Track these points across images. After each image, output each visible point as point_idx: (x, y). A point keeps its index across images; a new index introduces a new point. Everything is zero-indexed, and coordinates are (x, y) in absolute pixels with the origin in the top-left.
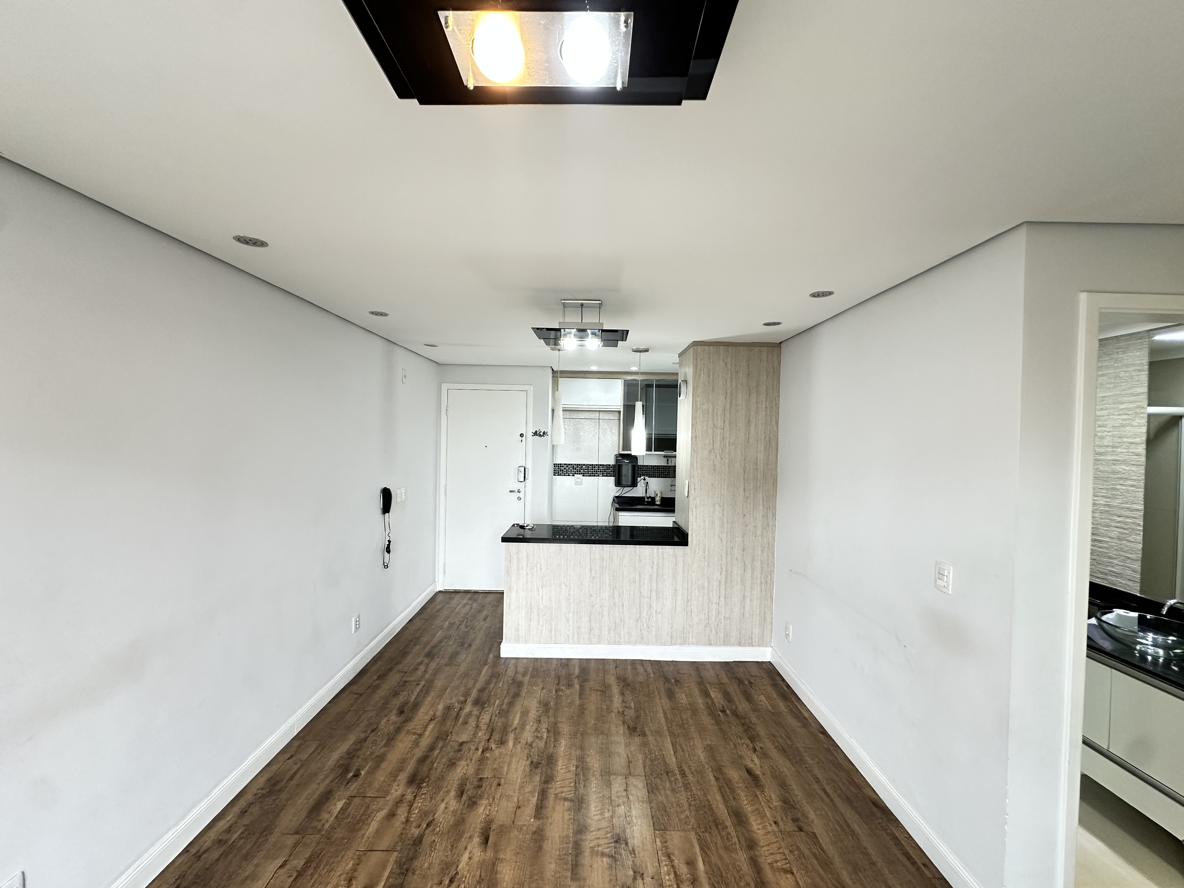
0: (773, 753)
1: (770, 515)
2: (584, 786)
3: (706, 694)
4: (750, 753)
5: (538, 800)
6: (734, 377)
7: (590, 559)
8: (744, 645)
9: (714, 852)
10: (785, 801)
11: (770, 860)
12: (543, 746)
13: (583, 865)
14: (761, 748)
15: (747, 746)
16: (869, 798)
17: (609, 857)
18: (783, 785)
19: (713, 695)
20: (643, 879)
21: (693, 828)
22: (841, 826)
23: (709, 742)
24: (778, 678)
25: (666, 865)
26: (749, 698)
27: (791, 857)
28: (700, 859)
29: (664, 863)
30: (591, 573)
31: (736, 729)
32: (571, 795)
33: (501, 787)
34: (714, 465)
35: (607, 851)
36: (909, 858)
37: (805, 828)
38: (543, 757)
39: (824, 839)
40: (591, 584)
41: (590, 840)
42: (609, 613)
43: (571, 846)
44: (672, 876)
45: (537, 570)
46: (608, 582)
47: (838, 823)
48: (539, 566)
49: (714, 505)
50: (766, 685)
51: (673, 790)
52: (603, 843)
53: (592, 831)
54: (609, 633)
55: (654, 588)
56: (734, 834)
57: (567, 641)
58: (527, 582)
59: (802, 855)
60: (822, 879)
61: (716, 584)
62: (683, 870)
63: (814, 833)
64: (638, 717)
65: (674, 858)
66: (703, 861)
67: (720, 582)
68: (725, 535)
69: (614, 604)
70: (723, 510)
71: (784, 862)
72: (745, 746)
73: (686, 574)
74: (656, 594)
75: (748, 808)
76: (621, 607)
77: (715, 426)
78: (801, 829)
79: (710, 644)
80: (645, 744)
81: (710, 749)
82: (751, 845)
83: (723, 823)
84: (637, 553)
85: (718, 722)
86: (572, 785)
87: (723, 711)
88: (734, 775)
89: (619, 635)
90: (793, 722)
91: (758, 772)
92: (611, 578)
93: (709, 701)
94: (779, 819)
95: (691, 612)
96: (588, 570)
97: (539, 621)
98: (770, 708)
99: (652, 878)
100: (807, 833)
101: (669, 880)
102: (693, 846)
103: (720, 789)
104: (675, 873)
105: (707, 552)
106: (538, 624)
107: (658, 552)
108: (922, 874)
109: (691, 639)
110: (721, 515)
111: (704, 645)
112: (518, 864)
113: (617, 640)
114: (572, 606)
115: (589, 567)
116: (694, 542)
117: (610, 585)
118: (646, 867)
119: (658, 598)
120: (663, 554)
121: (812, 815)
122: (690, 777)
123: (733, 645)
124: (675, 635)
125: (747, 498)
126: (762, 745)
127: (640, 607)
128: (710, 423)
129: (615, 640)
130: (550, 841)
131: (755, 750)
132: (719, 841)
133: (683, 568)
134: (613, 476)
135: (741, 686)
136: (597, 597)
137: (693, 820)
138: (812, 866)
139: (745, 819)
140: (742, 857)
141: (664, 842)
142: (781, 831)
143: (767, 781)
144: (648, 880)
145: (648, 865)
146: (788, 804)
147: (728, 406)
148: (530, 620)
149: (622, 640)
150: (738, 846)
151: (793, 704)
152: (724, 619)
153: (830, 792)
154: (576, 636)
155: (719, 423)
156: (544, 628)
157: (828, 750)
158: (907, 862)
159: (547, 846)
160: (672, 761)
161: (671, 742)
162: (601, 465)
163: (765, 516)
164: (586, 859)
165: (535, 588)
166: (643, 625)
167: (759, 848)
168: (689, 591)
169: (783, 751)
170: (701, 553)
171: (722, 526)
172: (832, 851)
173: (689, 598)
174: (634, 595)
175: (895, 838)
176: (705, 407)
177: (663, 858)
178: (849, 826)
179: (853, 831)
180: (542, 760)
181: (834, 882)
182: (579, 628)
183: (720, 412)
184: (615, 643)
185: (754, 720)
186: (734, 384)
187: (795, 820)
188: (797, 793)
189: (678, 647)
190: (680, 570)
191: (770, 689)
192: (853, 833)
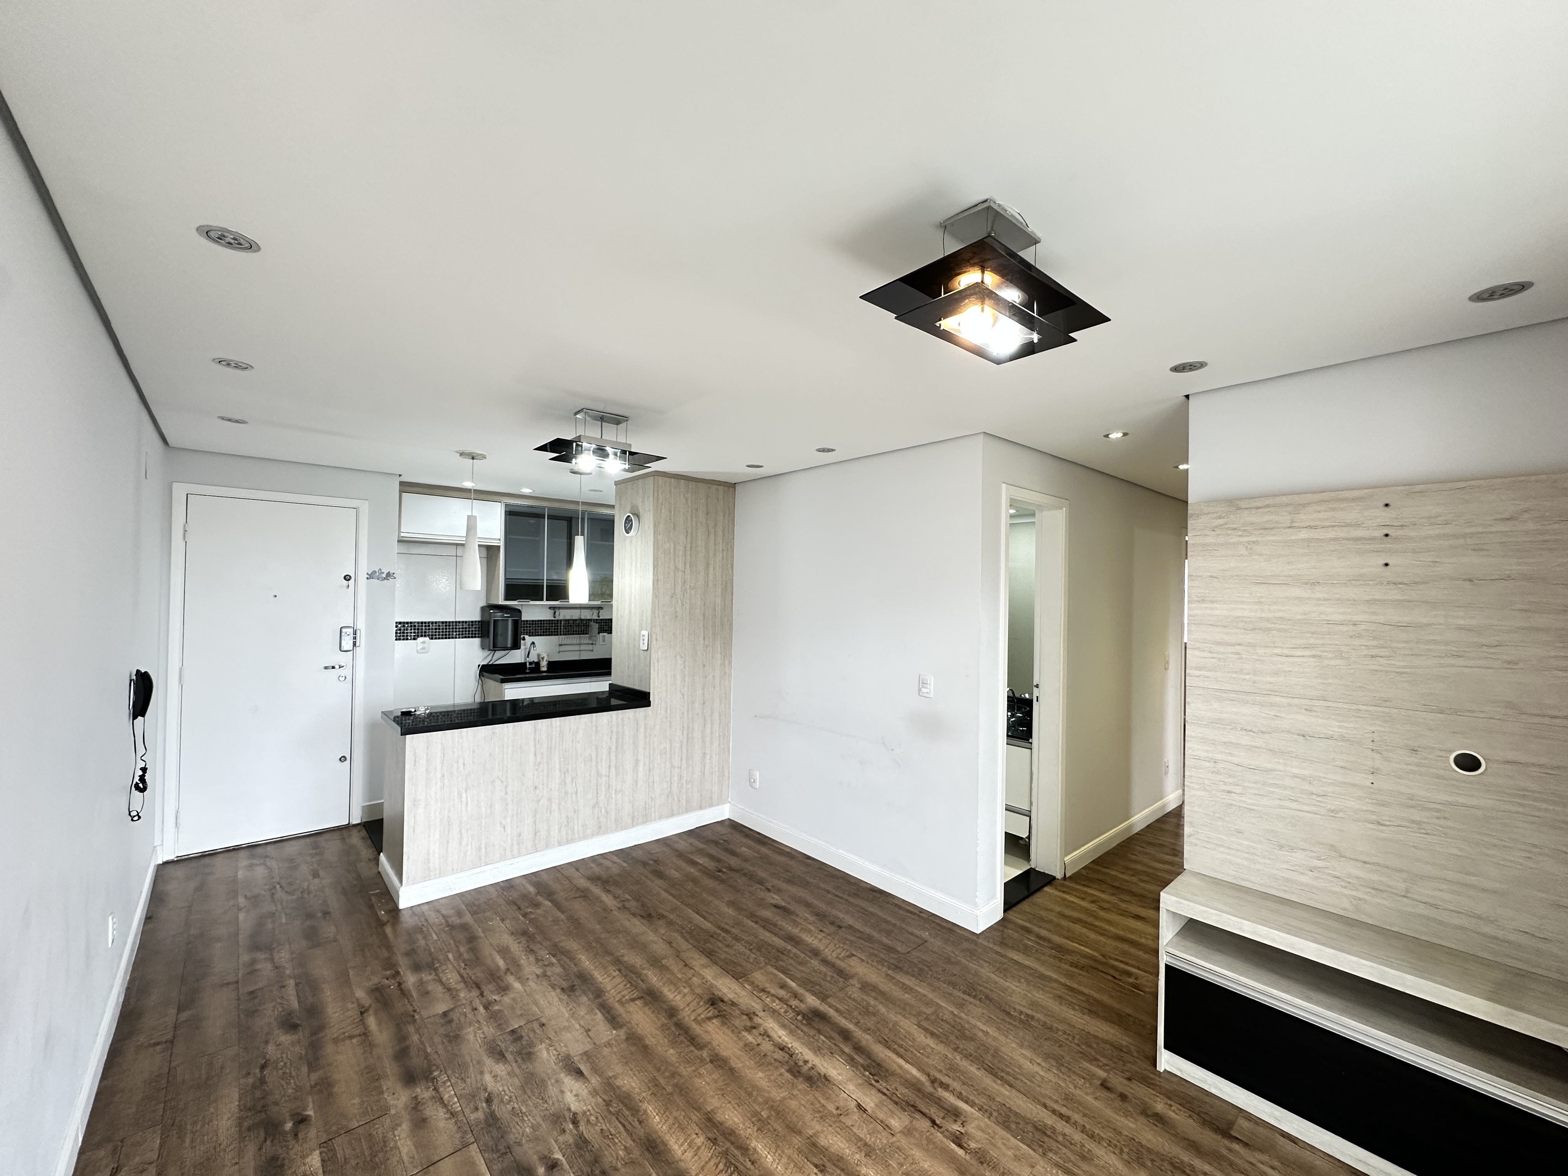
0: (784, 886)
1: (727, 662)
2: (643, 981)
3: (694, 863)
4: (768, 894)
5: (603, 1014)
6: (694, 515)
7: (535, 739)
8: (705, 808)
9: (795, 970)
10: (817, 914)
11: (834, 955)
12: (562, 970)
13: (698, 1036)
14: (772, 886)
15: (761, 889)
16: (866, 888)
17: (716, 1017)
18: (808, 905)
19: (701, 862)
20: (757, 1016)
21: (766, 964)
22: (862, 913)
23: (727, 899)
24: (745, 829)
25: (767, 997)
26: (733, 853)
27: (846, 947)
28: (788, 980)
29: (764, 997)
30: (536, 759)
31: (741, 881)
32: (636, 994)
33: (548, 1026)
34: (676, 612)
35: (710, 1014)
36: (911, 912)
37: (843, 925)
38: (571, 979)
39: (858, 925)
40: (536, 772)
41: (687, 1015)
42: (559, 805)
43: (673, 1029)
44: (777, 1001)
45: (458, 768)
46: (557, 766)
47: (858, 911)
48: (461, 761)
49: (675, 657)
50: (738, 837)
51: (728, 946)
52: (701, 1011)
53: (684, 1008)
54: (560, 831)
55: (613, 763)
56: (798, 952)
57: (503, 858)
58: (442, 788)
59: (852, 942)
60: (873, 948)
61: (677, 745)
62: (782, 993)
63: (850, 925)
64: (643, 905)
65: (769, 990)
66: (791, 980)
67: (682, 742)
68: (686, 689)
69: (566, 793)
70: (685, 662)
71: (844, 952)
72: (759, 890)
73: (648, 740)
74: (616, 769)
75: (796, 931)
76: (574, 796)
77: (676, 569)
78: (840, 927)
79: (673, 815)
80: (670, 923)
81: (731, 904)
82: (816, 953)
83: (786, 949)
84: (594, 723)
85: (722, 881)
86: (628, 986)
87: (720, 871)
88: (767, 913)
89: (573, 831)
90: (782, 859)
91: (783, 904)
92: (562, 760)
93: (700, 867)
94: (821, 928)
95: (654, 782)
96: (531, 755)
97: (461, 838)
98: (756, 855)
99: (764, 1011)
100: (846, 927)
101: (777, 1005)
102: (775, 975)
103: (764, 927)
104: (778, 998)
105: (669, 711)
106: (460, 844)
107: (617, 719)
108: (922, 918)
109: (653, 814)
110: (682, 667)
111: (667, 818)
112: (634, 1069)
113: (570, 838)
114: (510, 807)
115: (533, 750)
116: (656, 702)
117: (560, 770)
118: (753, 1007)
119: (617, 774)
120: (623, 720)
121: (841, 915)
122: (734, 930)
123: (695, 810)
124: (636, 814)
125: (707, 646)
126: (771, 884)
127: (597, 789)
128: (672, 564)
129: (567, 839)
130: (649, 1036)
131: (769, 890)
132: (792, 962)
133: (645, 733)
134: (478, 637)
135: (719, 846)
136: (543, 789)
137: (762, 959)
138: (862, 944)
139: (798, 939)
140: (815, 963)
141: (752, 983)
142: (828, 935)
143: (793, 907)
144: (761, 1014)
145: (753, 1004)
146: (820, 916)
147: (689, 546)
148: (448, 842)
149: (577, 836)
150: (808, 958)
151: (772, 845)
152: (686, 783)
153: (841, 895)
154: (515, 847)
155: (680, 566)
156: (469, 848)
157: (820, 868)
158: (909, 915)
159: (650, 1041)
160: (707, 925)
161: (694, 911)
162: (459, 622)
163: (723, 665)
164: (697, 1029)
165: (456, 794)
166: (601, 811)
167: (823, 952)
168: (652, 758)
169: (790, 881)
170: (663, 712)
171: (683, 680)
172: (868, 930)
173: (651, 766)
174: (590, 776)
175: (896, 905)
176: (667, 546)
177: (761, 994)
178: (867, 911)
179: (871, 912)
180: (573, 982)
181: (881, 946)
182: (520, 835)
183: (681, 553)
184: (568, 842)
185: (751, 868)
186: (694, 523)
187: (832, 923)
188: (822, 906)
189: (640, 827)
190: (641, 736)
191: (744, 840)
192: (873, 914)
